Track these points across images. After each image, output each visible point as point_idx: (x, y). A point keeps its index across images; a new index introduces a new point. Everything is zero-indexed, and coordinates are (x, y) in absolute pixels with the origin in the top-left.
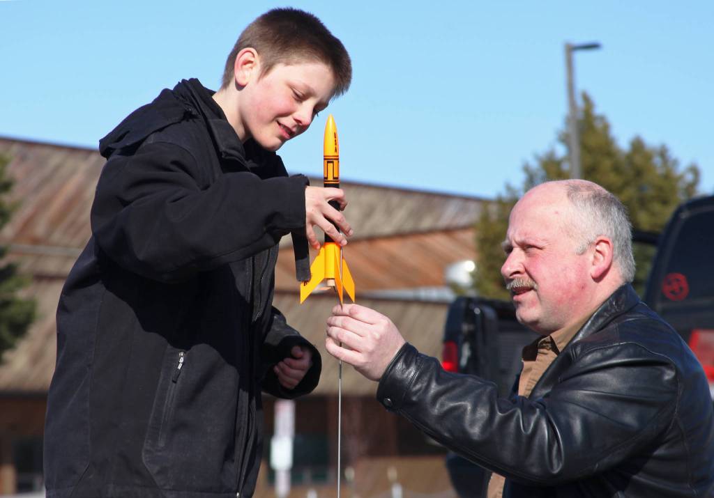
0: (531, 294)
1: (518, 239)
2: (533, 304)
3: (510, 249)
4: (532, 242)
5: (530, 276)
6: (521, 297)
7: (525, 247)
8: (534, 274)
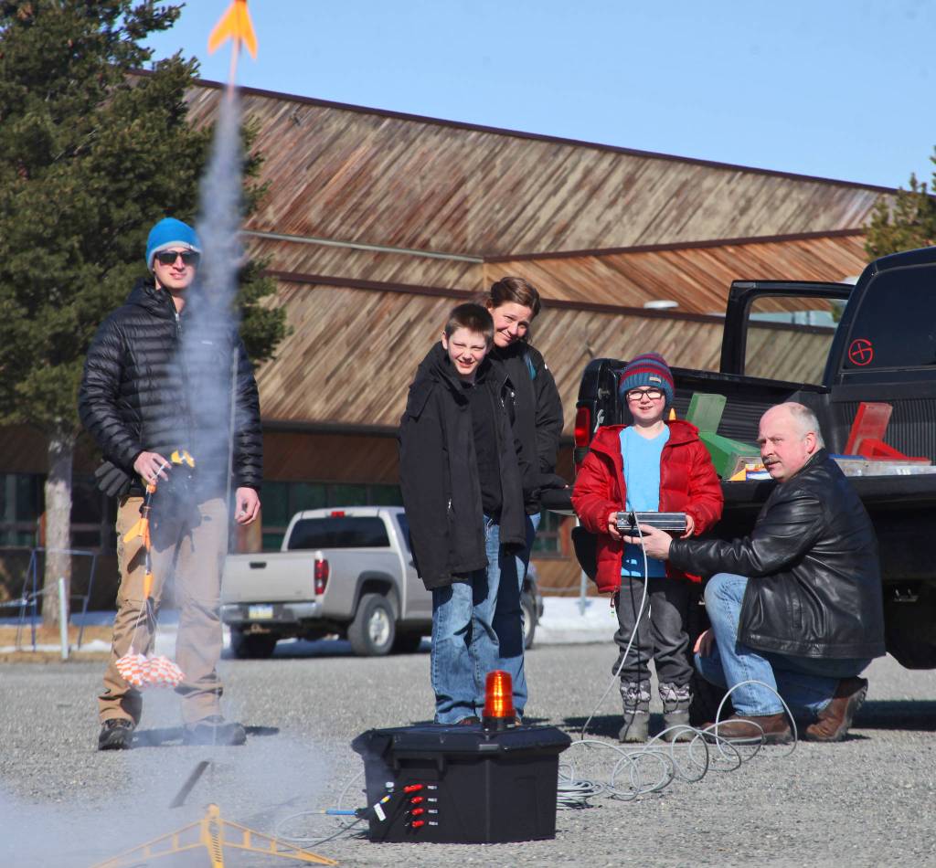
0: (778, 465)
1: (770, 436)
2: (780, 469)
3: (764, 441)
4: (777, 436)
5: (778, 455)
6: (774, 465)
7: (773, 439)
8: (780, 454)
